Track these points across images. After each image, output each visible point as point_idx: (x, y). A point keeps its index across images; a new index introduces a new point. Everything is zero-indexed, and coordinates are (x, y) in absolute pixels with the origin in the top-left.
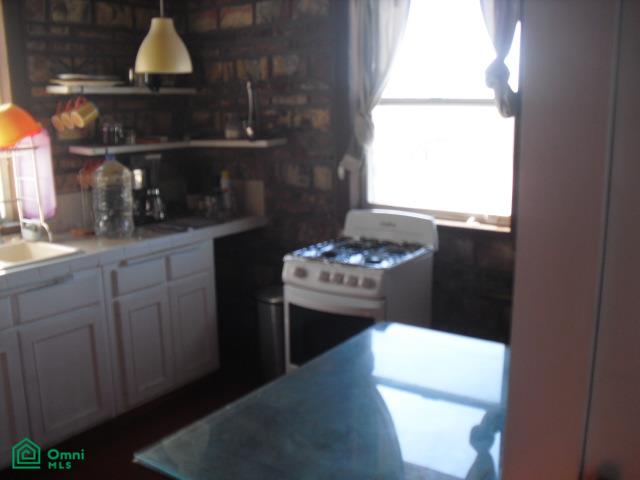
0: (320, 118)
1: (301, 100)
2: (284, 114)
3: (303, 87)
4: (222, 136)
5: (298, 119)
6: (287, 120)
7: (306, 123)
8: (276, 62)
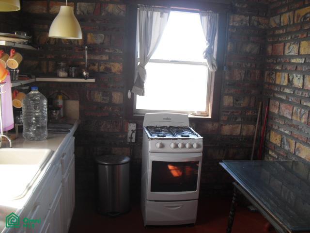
0: (117, 67)
1: (105, 58)
2: (94, 65)
3: (107, 51)
4: (57, 76)
5: (102, 68)
6: (96, 68)
7: (108, 70)
8: (89, 36)
